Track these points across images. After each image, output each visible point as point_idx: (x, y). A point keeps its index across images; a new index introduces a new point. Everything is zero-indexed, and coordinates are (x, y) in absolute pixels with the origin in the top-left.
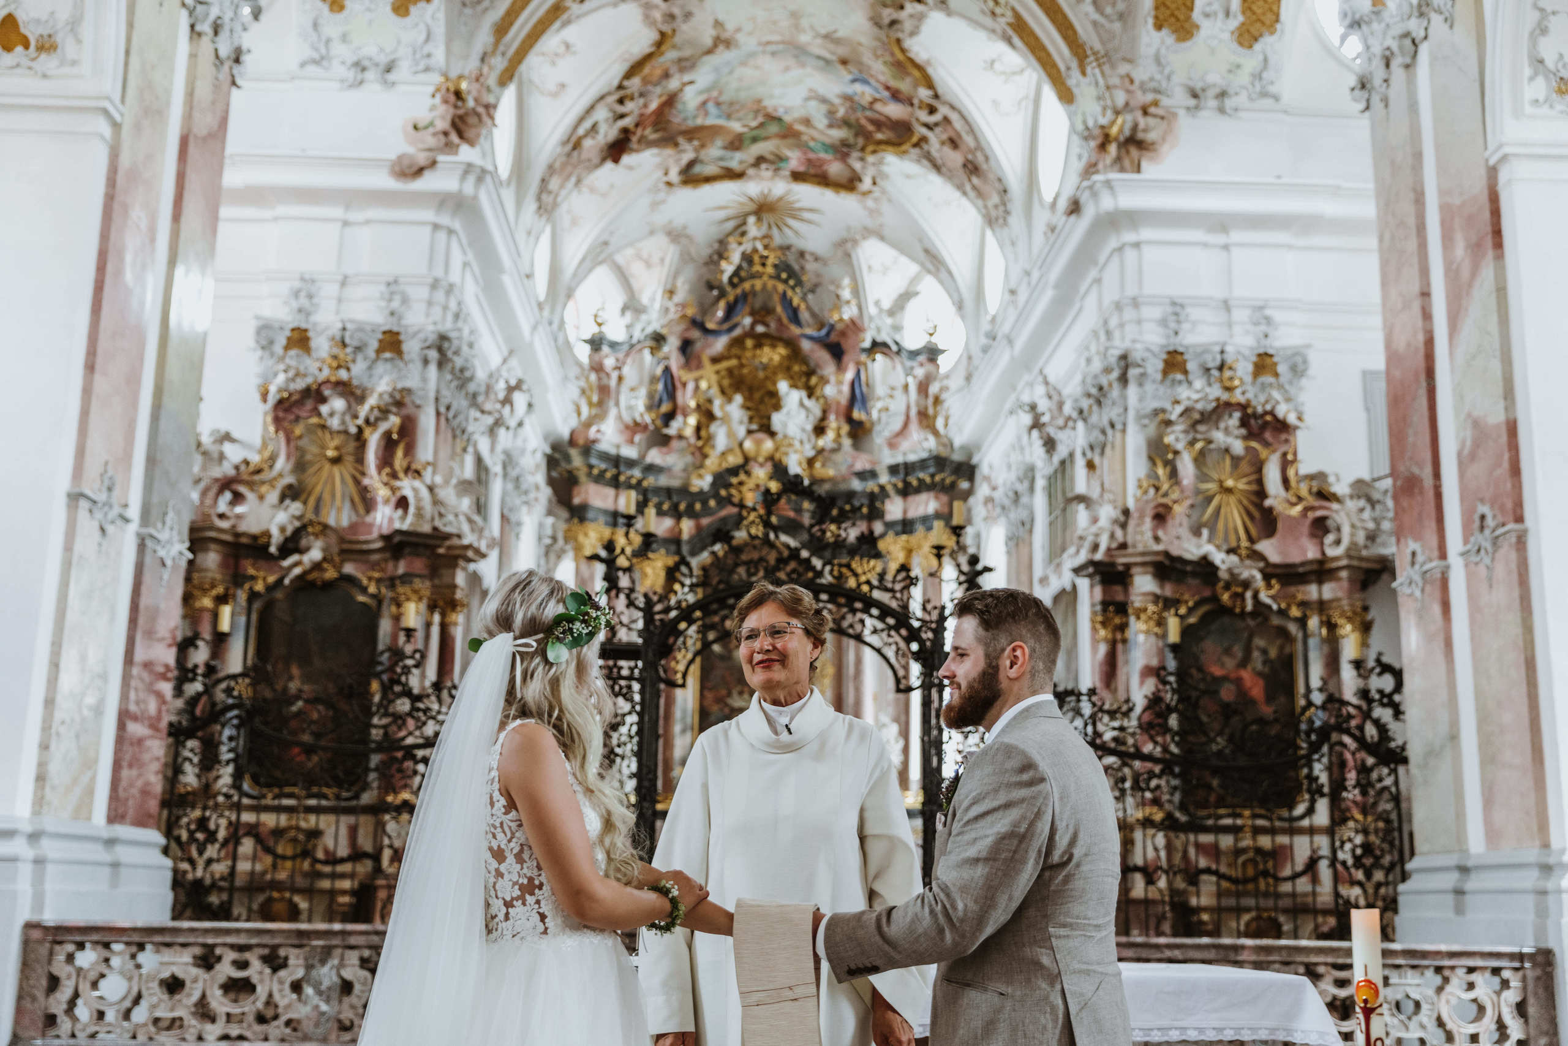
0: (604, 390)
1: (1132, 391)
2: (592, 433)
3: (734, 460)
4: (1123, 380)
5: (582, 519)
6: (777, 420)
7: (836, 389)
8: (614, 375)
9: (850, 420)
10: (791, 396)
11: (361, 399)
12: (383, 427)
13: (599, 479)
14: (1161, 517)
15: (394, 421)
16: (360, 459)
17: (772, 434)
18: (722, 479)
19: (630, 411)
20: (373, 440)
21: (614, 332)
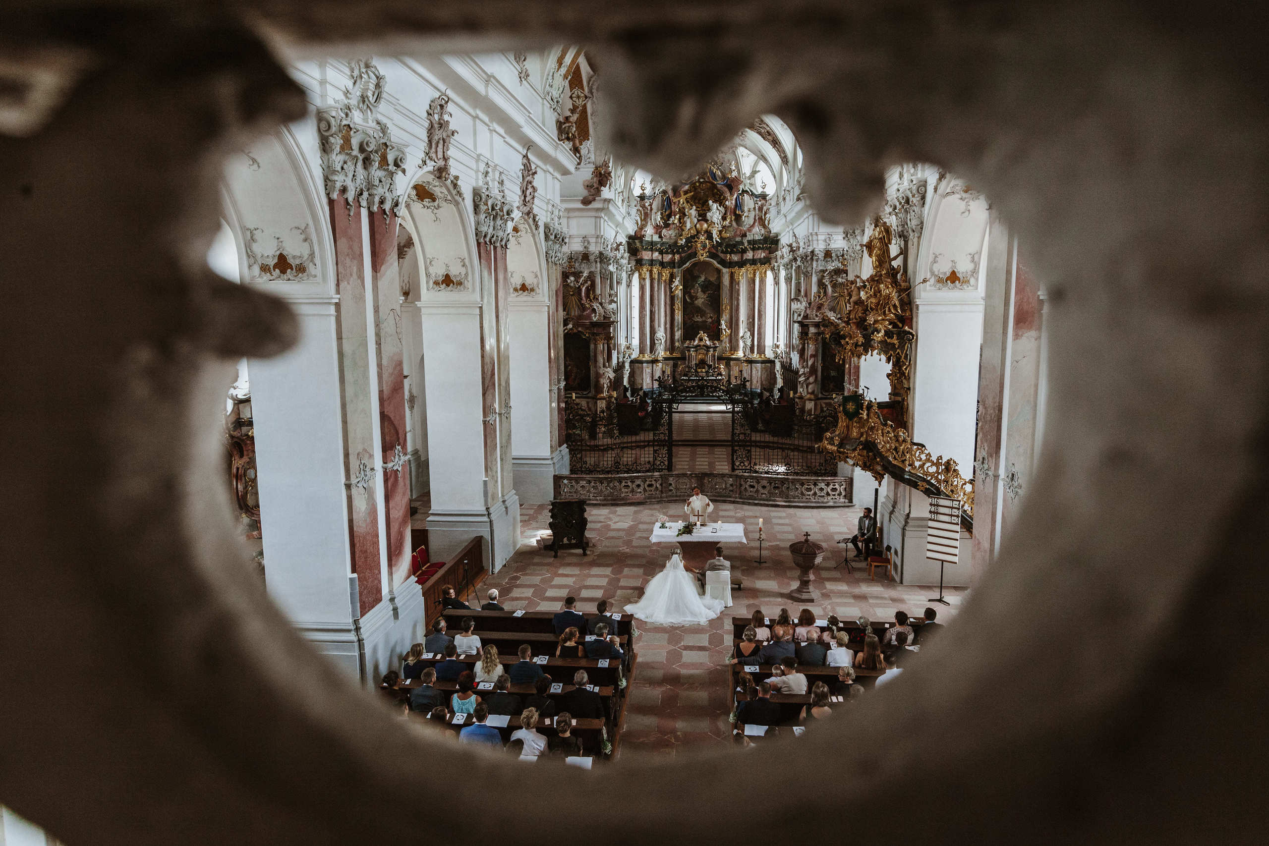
0: (646, 215)
1: (815, 263)
2: (643, 233)
3: (693, 232)
4: (812, 259)
5: (641, 265)
6: (709, 215)
7: (731, 203)
8: (649, 208)
9: (735, 214)
10: (714, 206)
11: (580, 277)
12: (586, 285)
13: (646, 249)
15: (589, 283)
16: (580, 296)
17: (706, 221)
18: (689, 240)
19: (655, 220)
20: (584, 289)
21: (648, 192)
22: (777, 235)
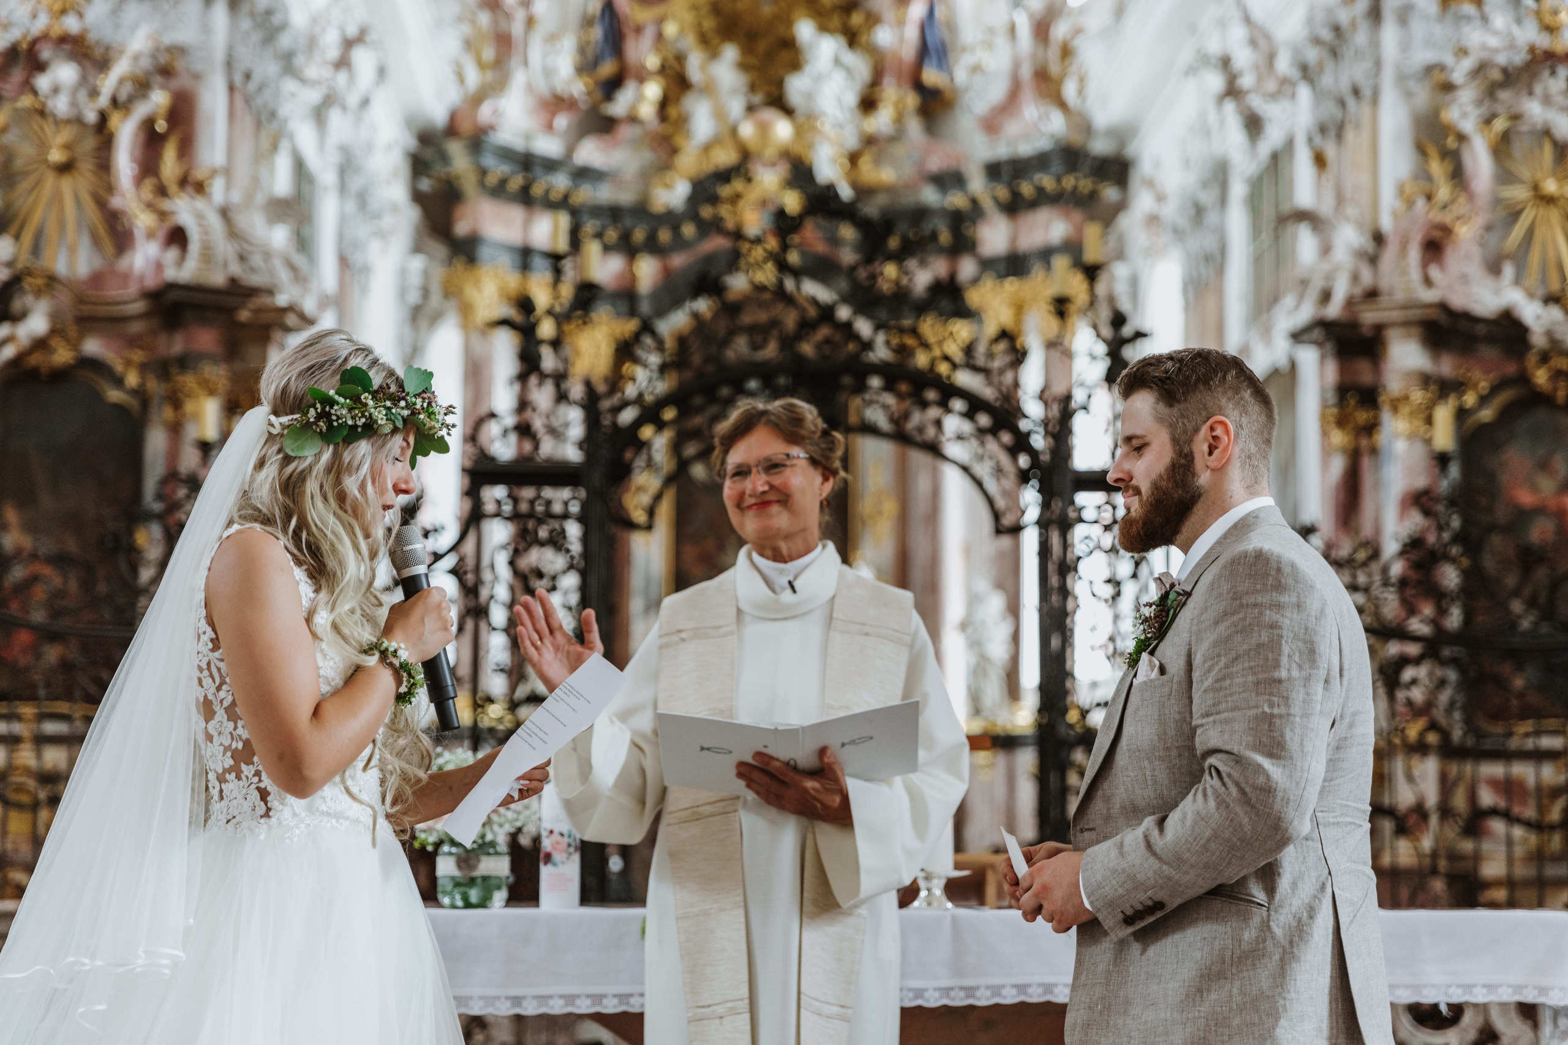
2: (485, 113)
4: (1374, 15)
5: (472, 260)
9: (918, 86)
11: (103, 64)
14: (1435, 245)
15: (159, 99)
16: (104, 164)
18: (705, 189)
19: (548, 72)
22: (1123, 134)
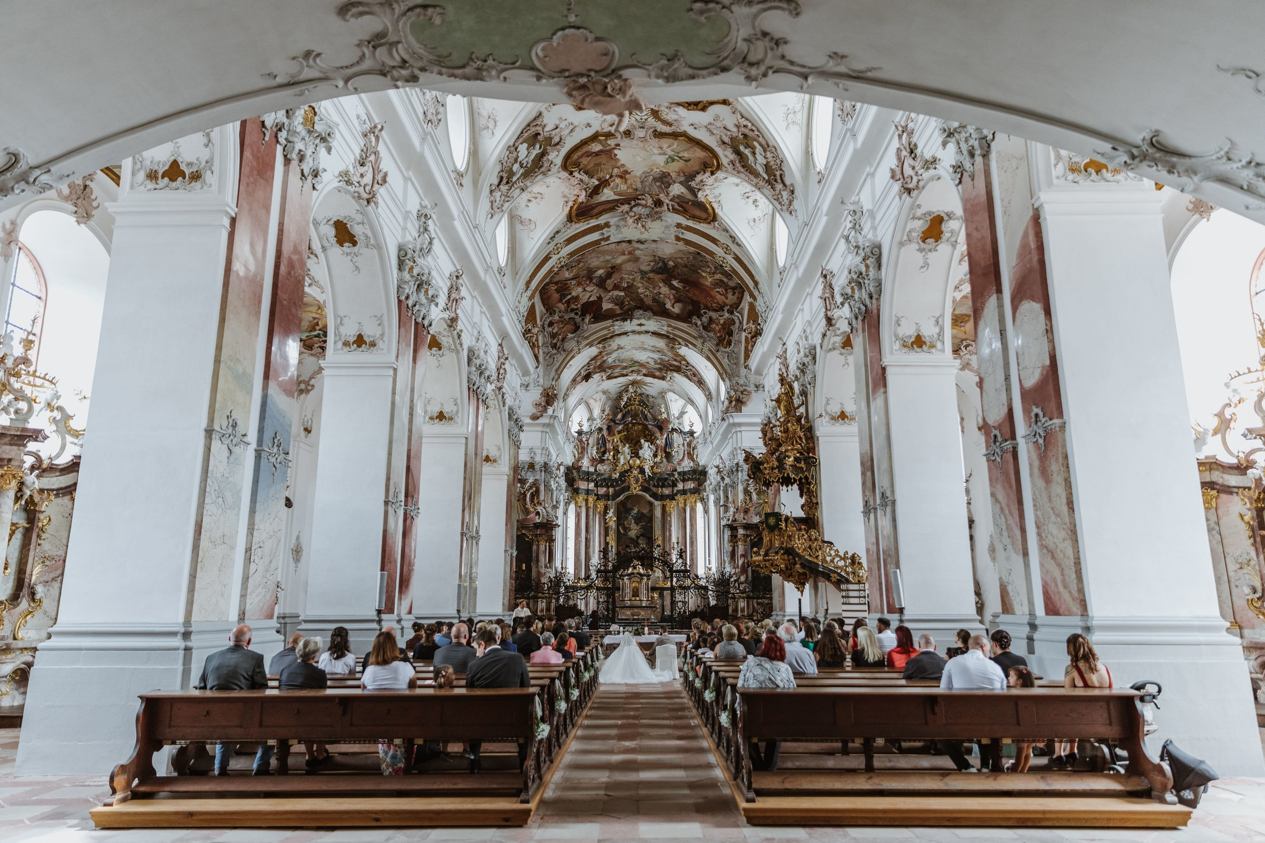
0: (583, 448)
1: (740, 474)
2: (580, 464)
3: (627, 467)
4: (737, 470)
5: (578, 493)
6: (641, 452)
7: (661, 442)
8: (586, 443)
9: (665, 452)
10: (646, 445)
11: (525, 484)
12: (531, 491)
13: (582, 479)
14: (746, 511)
15: (534, 489)
16: (525, 500)
17: (639, 458)
18: (622, 474)
19: (592, 454)
20: (528, 495)
21: (585, 428)
22: (705, 467)
